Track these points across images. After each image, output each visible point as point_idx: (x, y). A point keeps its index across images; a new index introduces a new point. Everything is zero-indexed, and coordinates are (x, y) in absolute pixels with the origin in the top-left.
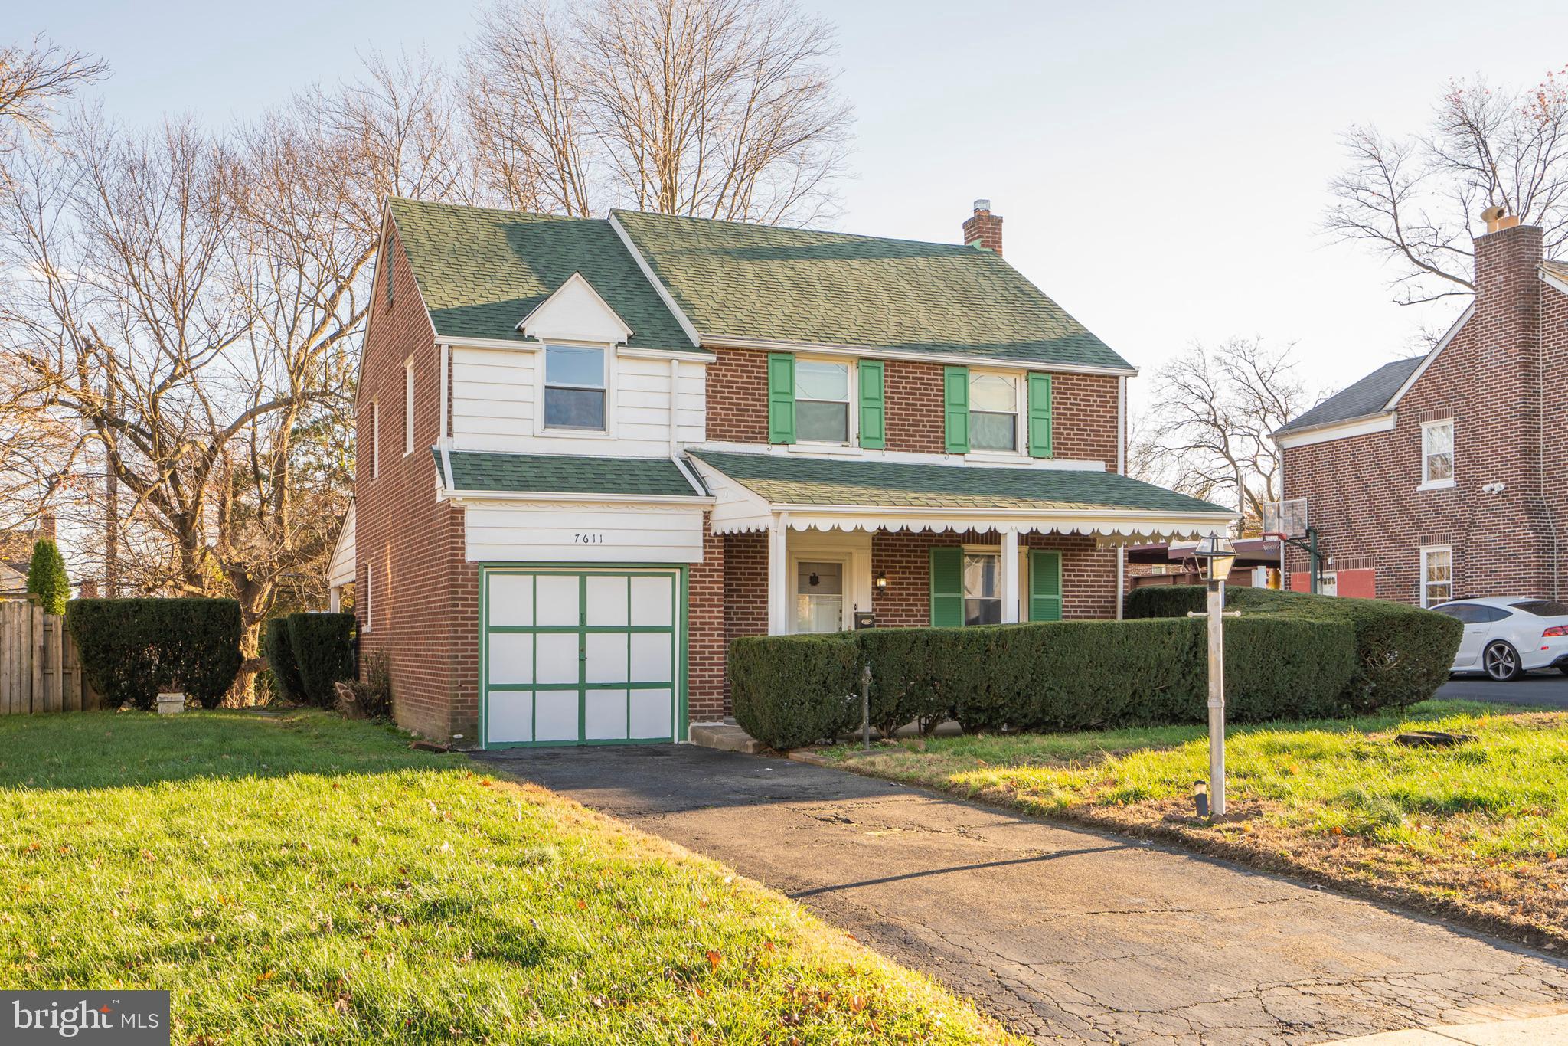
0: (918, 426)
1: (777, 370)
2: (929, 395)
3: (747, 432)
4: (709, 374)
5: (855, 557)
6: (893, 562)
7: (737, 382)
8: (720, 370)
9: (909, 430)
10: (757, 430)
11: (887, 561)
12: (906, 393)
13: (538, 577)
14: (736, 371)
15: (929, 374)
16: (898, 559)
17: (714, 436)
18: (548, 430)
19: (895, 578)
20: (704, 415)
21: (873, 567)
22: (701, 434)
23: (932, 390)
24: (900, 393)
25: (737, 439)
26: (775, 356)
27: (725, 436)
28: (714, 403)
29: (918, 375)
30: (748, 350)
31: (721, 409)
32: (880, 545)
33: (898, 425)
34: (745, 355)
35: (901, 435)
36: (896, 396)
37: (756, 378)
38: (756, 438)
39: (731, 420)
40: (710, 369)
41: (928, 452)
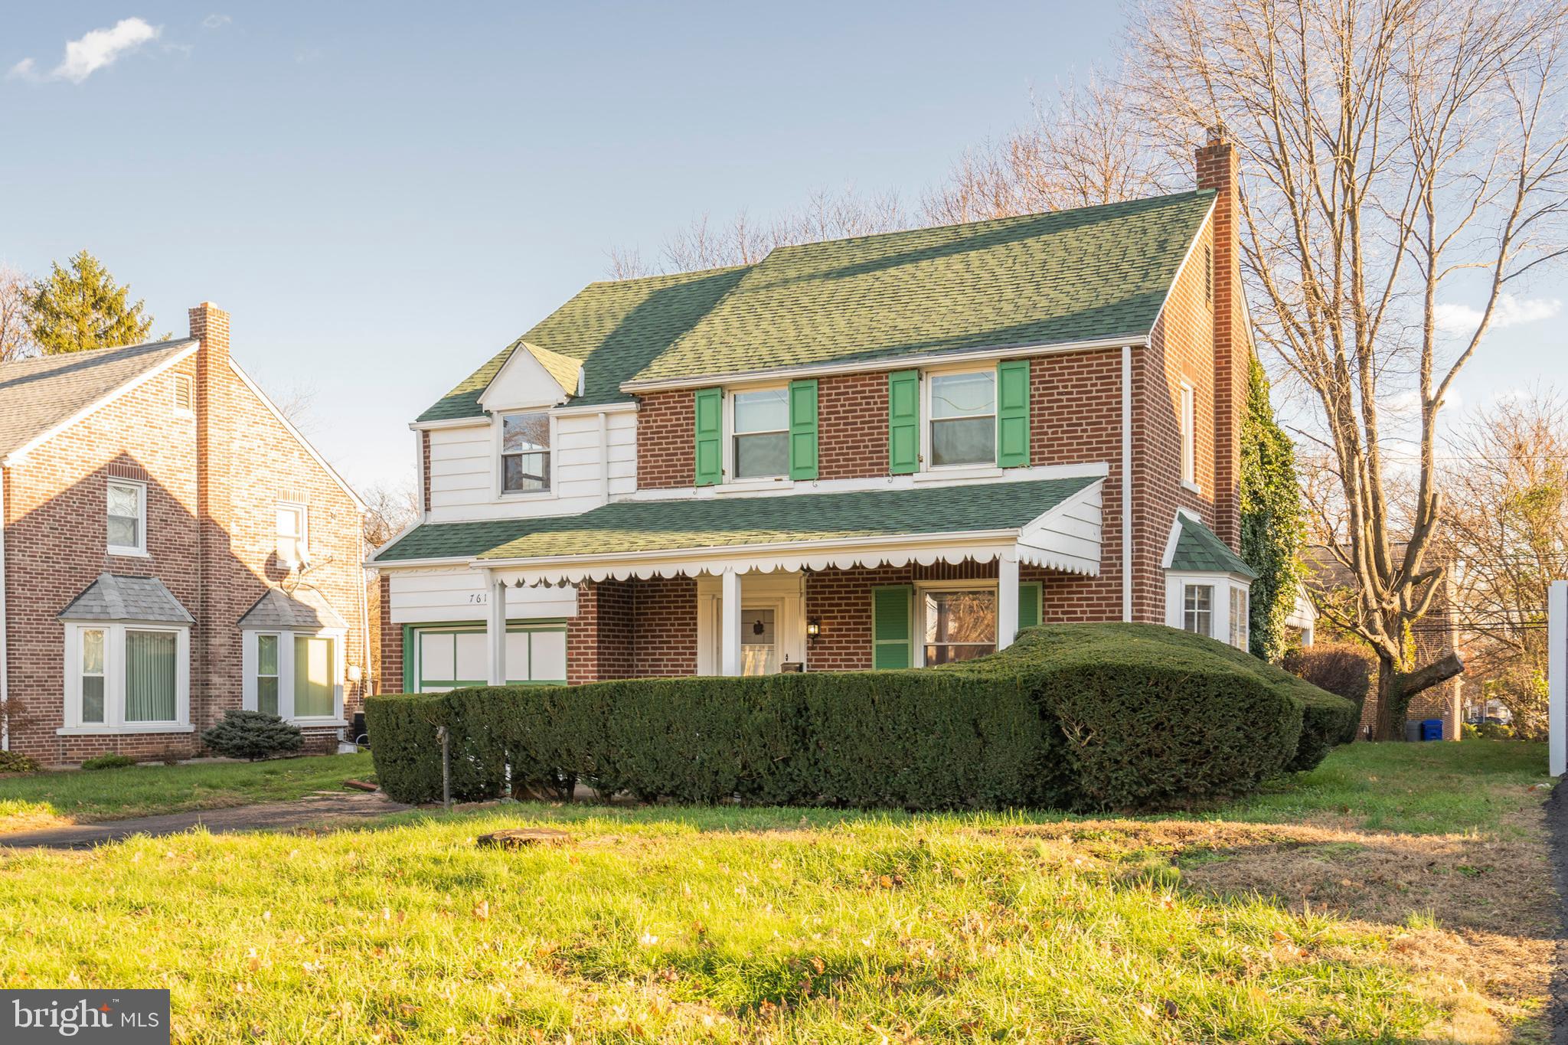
0: (859, 447)
1: (705, 407)
2: (872, 409)
3: (676, 477)
4: (641, 422)
5: (787, 600)
6: (830, 605)
7: (666, 426)
8: (650, 416)
9: (848, 454)
10: (685, 474)
11: (824, 605)
12: (844, 412)
13: (458, 635)
14: (666, 414)
15: (872, 385)
16: (836, 601)
17: (645, 485)
18: (504, 496)
19: (833, 624)
20: (635, 464)
21: (808, 612)
22: (633, 483)
23: (875, 403)
24: (838, 412)
25: (666, 485)
26: (702, 393)
27: (654, 484)
28: (644, 451)
29: (859, 389)
30: (677, 391)
31: (652, 456)
32: (816, 587)
33: (835, 449)
34: (674, 397)
35: (838, 460)
36: (833, 416)
37: (685, 419)
38: (685, 482)
39: (661, 467)
40: (641, 416)
41: (870, 476)
